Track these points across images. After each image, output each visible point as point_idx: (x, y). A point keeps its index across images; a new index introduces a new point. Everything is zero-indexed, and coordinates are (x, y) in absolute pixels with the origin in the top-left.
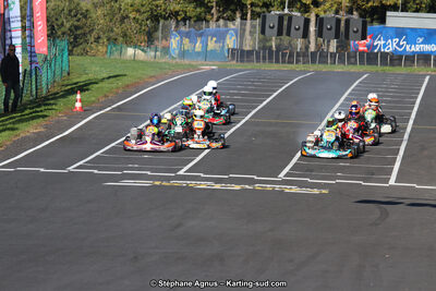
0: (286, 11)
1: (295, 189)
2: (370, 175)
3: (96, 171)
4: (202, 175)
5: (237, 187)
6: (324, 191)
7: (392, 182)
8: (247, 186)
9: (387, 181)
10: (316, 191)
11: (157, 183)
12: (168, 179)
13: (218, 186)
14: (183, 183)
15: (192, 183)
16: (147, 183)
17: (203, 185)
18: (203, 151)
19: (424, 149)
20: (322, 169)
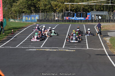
0: (69, 11)
1: (68, 50)
2: (83, 47)
3: (22, 47)
4: (46, 47)
5: (55, 50)
6: (74, 51)
7: (88, 48)
8: (57, 50)
9: (87, 48)
10: (72, 51)
11: (37, 50)
12: (39, 49)
13: (51, 50)
14: (43, 49)
15: (45, 49)
16: (35, 50)
17: (48, 50)
18: (44, 42)
19: (91, 41)
20: (71, 46)
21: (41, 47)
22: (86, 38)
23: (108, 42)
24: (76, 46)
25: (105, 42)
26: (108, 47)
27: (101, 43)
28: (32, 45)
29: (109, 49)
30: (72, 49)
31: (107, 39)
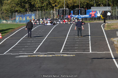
1: (66, 55)
2: (84, 50)
3: (12, 54)
4: (40, 53)
5: (51, 56)
6: (74, 55)
7: (91, 52)
8: (53, 55)
9: (89, 51)
10: (72, 55)
11: (29, 56)
12: (32, 55)
13: (45, 56)
14: (36, 55)
15: (39, 55)
16: (27, 56)
17: (42, 56)
18: (38, 47)
19: (96, 43)
20: (71, 49)
21: (34, 53)
22: (90, 40)
24: (76, 49)
25: (112, 43)
26: (116, 49)
27: (107, 44)
28: (24, 51)
29: (117, 52)
30: (70, 54)
31: (115, 40)
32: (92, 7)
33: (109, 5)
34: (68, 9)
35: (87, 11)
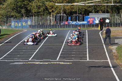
1: (63, 63)
2: (81, 58)
3: (6, 61)
4: (36, 60)
5: (47, 63)
6: (71, 63)
7: (88, 60)
8: (49, 63)
9: (86, 59)
10: (68, 63)
11: (25, 63)
12: (27, 62)
13: (41, 63)
14: (32, 63)
15: (34, 63)
16: (22, 63)
17: (37, 63)
18: (34, 53)
19: (93, 50)
20: (68, 57)
21: (30, 60)
22: (87, 47)
23: (114, 51)
24: (73, 57)
25: (110, 52)
26: (114, 57)
27: (105, 53)
28: (19, 58)
29: (115, 61)
31: (114, 48)
32: (90, 14)
33: (108, 12)
34: (65, 15)
35: (85, 18)
